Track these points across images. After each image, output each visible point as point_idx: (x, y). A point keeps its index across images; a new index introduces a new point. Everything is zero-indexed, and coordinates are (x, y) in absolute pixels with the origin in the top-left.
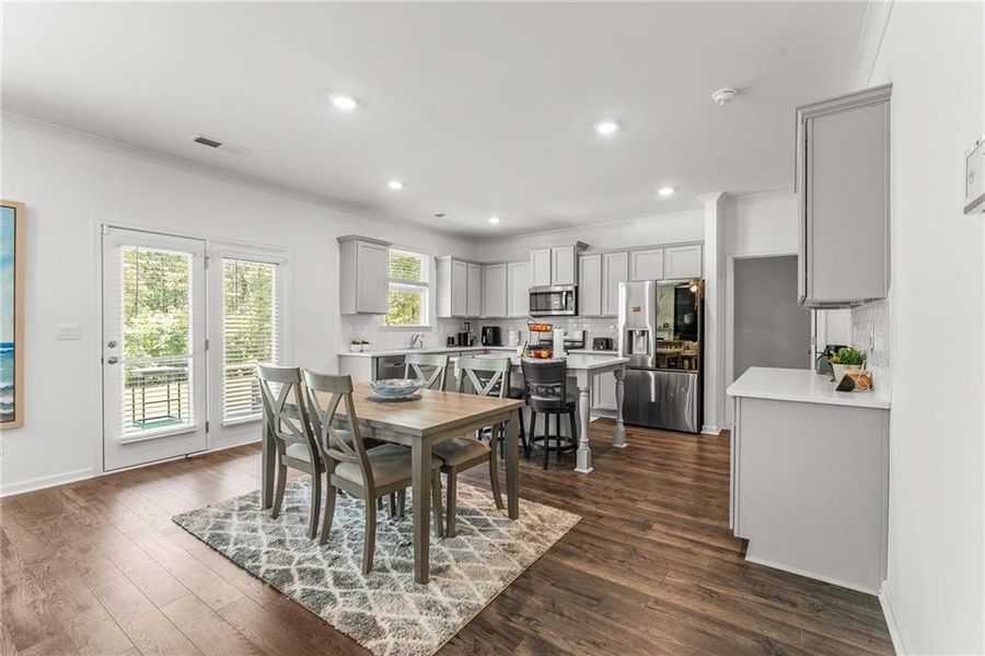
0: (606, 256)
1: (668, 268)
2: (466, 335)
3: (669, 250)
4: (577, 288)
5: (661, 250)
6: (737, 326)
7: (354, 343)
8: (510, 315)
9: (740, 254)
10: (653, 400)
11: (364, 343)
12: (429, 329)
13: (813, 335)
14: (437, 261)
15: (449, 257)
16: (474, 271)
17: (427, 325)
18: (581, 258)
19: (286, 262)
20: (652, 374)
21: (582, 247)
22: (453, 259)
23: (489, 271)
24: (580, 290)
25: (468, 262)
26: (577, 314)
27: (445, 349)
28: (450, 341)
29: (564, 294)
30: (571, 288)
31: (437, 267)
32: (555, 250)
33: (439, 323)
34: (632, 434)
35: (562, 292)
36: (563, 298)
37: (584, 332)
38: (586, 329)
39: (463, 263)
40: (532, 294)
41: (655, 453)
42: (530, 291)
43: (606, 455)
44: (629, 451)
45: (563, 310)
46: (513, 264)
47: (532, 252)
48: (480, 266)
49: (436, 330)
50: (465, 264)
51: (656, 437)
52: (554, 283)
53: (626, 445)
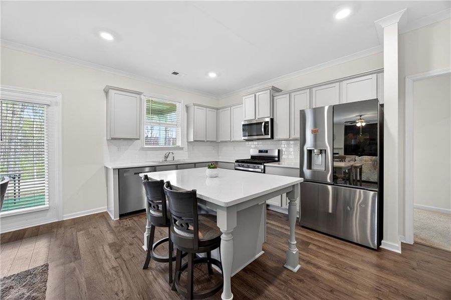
0: (293, 94)
3: (344, 83)
4: (272, 120)
8: (233, 139)
10: (330, 211)
12: (182, 148)
14: (187, 107)
15: (192, 104)
16: (212, 114)
17: (180, 146)
18: (275, 98)
19: (56, 104)
20: (330, 187)
21: (276, 90)
22: (194, 105)
23: (221, 112)
24: (275, 120)
25: (207, 107)
26: (272, 137)
29: (263, 124)
30: (268, 120)
31: (187, 111)
32: (257, 94)
33: (188, 145)
34: (310, 243)
35: (262, 123)
36: (263, 127)
37: (279, 151)
38: (280, 149)
39: (202, 108)
40: (243, 125)
41: (331, 291)
42: (243, 123)
43: (271, 288)
44: (301, 281)
45: (262, 135)
46: (234, 107)
47: (244, 98)
48: (215, 110)
49: (187, 149)
50: (204, 108)
51: (332, 252)
52: (257, 117)
53: (298, 267)
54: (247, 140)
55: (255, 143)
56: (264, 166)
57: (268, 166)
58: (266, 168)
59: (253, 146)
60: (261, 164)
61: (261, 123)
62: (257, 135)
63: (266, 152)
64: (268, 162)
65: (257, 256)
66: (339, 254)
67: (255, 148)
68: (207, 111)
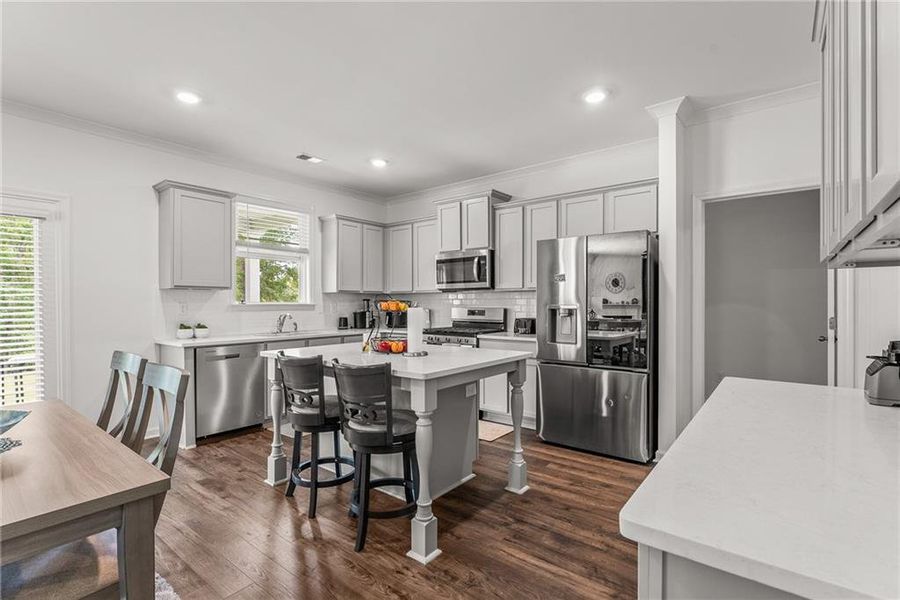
0: (528, 208)
1: (610, 219)
2: (363, 315)
3: (611, 195)
4: (492, 253)
5: (600, 197)
6: (711, 299)
7: (183, 327)
8: (417, 289)
9: (713, 195)
11: (200, 326)
12: (311, 307)
13: (831, 314)
14: (322, 221)
15: (334, 216)
16: (372, 236)
17: (308, 302)
18: (498, 212)
19: (59, 216)
21: (499, 197)
22: (339, 218)
23: (393, 234)
24: (497, 254)
25: (363, 222)
26: (493, 286)
27: (336, 332)
28: (343, 323)
29: (476, 260)
30: (484, 253)
31: (322, 229)
32: (465, 203)
33: (324, 300)
34: (549, 462)
35: (474, 258)
36: (475, 266)
37: (506, 311)
38: (507, 307)
39: (355, 224)
40: (439, 262)
41: (567, 509)
42: (437, 258)
43: (484, 512)
44: (526, 502)
45: (474, 281)
46: (419, 224)
47: (440, 208)
48: (380, 229)
49: (322, 309)
50: (359, 225)
51: (582, 470)
52: (465, 247)
53: (526, 488)
54: (444, 291)
55: (461, 296)
56: (478, 339)
57: (485, 339)
58: (481, 342)
59: (456, 302)
60: (472, 335)
61: (472, 259)
62: (464, 282)
63: (482, 313)
64: (484, 333)
65: (464, 480)
66: (590, 472)
67: (461, 306)
68: (365, 231)
